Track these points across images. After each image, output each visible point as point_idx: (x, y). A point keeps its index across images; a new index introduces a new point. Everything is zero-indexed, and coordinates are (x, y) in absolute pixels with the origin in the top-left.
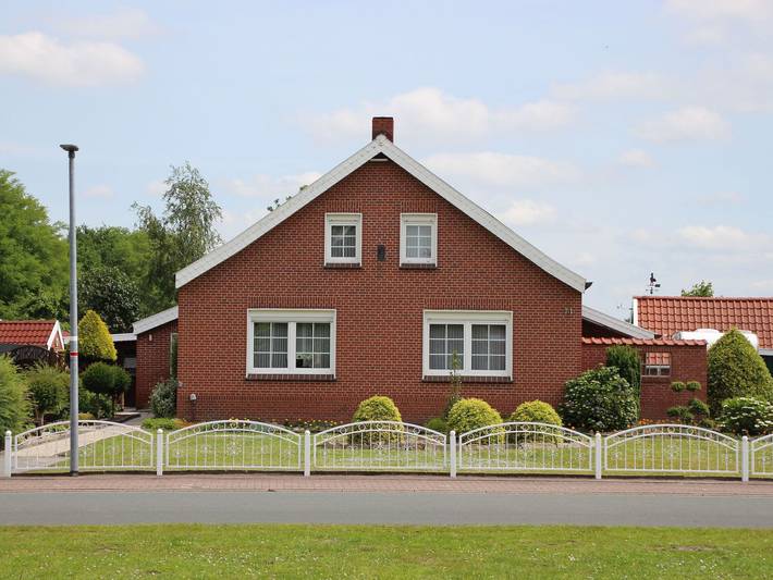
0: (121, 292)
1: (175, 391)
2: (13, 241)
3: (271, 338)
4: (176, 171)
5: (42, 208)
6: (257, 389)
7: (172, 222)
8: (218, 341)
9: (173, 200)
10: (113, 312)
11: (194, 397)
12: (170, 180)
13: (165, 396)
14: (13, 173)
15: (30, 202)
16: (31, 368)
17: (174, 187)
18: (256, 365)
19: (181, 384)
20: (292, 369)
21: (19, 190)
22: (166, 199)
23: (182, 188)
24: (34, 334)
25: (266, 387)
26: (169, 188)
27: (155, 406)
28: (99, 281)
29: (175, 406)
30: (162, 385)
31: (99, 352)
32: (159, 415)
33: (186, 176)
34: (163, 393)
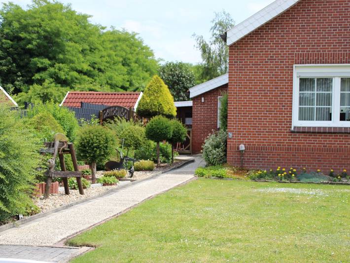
0: (184, 77)
1: (226, 142)
2: (137, 65)
3: (316, 92)
4: (217, 15)
5: (152, 50)
6: (302, 141)
7: (215, 44)
8: (266, 96)
9: (215, 31)
10: (180, 90)
11: (242, 147)
12: (214, 20)
13: (217, 146)
14: (138, 34)
15: (146, 48)
16: (112, 121)
17: (216, 24)
18: (301, 118)
19: (230, 135)
20: (336, 122)
21: (141, 42)
22: (212, 31)
23: (220, 25)
24: (126, 101)
25: (312, 139)
26: (213, 25)
27: (207, 155)
28: (171, 70)
29: (225, 155)
30: (213, 136)
31: (162, 108)
32: (210, 164)
33: (222, 18)
34: (214, 143)
